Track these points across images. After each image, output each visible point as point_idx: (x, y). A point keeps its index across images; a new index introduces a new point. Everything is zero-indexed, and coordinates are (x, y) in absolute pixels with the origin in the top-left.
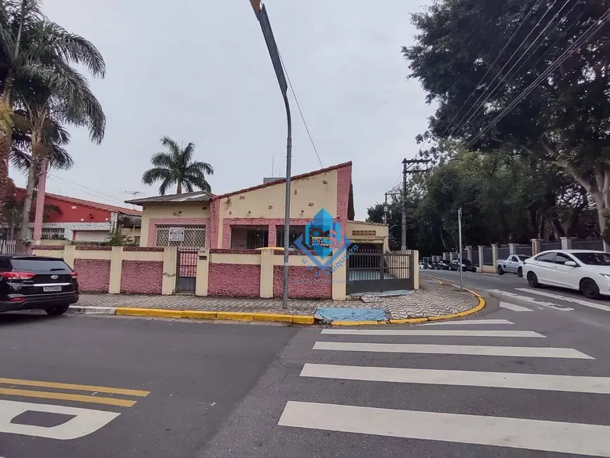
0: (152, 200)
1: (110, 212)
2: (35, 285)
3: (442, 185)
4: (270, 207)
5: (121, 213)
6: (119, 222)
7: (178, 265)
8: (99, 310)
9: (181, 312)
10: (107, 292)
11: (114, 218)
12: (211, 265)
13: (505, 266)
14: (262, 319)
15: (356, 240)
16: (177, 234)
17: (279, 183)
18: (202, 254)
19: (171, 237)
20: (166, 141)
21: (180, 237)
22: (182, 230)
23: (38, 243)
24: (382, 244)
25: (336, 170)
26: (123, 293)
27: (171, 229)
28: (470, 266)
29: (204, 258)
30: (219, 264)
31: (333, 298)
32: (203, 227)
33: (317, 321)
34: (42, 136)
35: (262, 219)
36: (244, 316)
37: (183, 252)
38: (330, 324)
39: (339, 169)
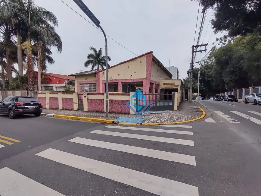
0: (77, 74)
1: (65, 80)
2: (25, 106)
3: (222, 57)
4: (119, 75)
5: (69, 80)
6: (68, 83)
7: (78, 100)
8: (49, 115)
9: (71, 117)
10: (58, 109)
11: (67, 82)
12: (88, 99)
13: (248, 99)
14: (95, 121)
15: (165, 87)
16: (86, 87)
17: (122, 64)
18: (85, 95)
19: (85, 88)
20: (92, 48)
21: (88, 88)
22: (88, 85)
23: (40, 92)
24: (177, 89)
25: (145, 56)
26: (63, 109)
27: (84, 85)
28: (234, 99)
29: (85, 97)
30: (91, 99)
31: (131, 113)
32: (95, 84)
33: (113, 122)
34: (41, 53)
35: (116, 80)
36: (89, 119)
37: (80, 95)
38: (118, 124)
39: (147, 55)
